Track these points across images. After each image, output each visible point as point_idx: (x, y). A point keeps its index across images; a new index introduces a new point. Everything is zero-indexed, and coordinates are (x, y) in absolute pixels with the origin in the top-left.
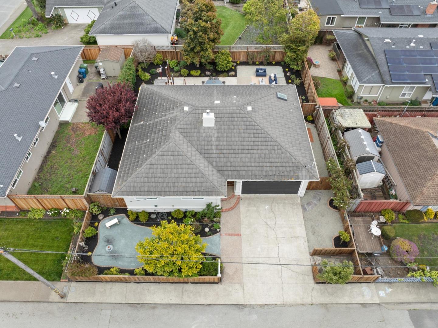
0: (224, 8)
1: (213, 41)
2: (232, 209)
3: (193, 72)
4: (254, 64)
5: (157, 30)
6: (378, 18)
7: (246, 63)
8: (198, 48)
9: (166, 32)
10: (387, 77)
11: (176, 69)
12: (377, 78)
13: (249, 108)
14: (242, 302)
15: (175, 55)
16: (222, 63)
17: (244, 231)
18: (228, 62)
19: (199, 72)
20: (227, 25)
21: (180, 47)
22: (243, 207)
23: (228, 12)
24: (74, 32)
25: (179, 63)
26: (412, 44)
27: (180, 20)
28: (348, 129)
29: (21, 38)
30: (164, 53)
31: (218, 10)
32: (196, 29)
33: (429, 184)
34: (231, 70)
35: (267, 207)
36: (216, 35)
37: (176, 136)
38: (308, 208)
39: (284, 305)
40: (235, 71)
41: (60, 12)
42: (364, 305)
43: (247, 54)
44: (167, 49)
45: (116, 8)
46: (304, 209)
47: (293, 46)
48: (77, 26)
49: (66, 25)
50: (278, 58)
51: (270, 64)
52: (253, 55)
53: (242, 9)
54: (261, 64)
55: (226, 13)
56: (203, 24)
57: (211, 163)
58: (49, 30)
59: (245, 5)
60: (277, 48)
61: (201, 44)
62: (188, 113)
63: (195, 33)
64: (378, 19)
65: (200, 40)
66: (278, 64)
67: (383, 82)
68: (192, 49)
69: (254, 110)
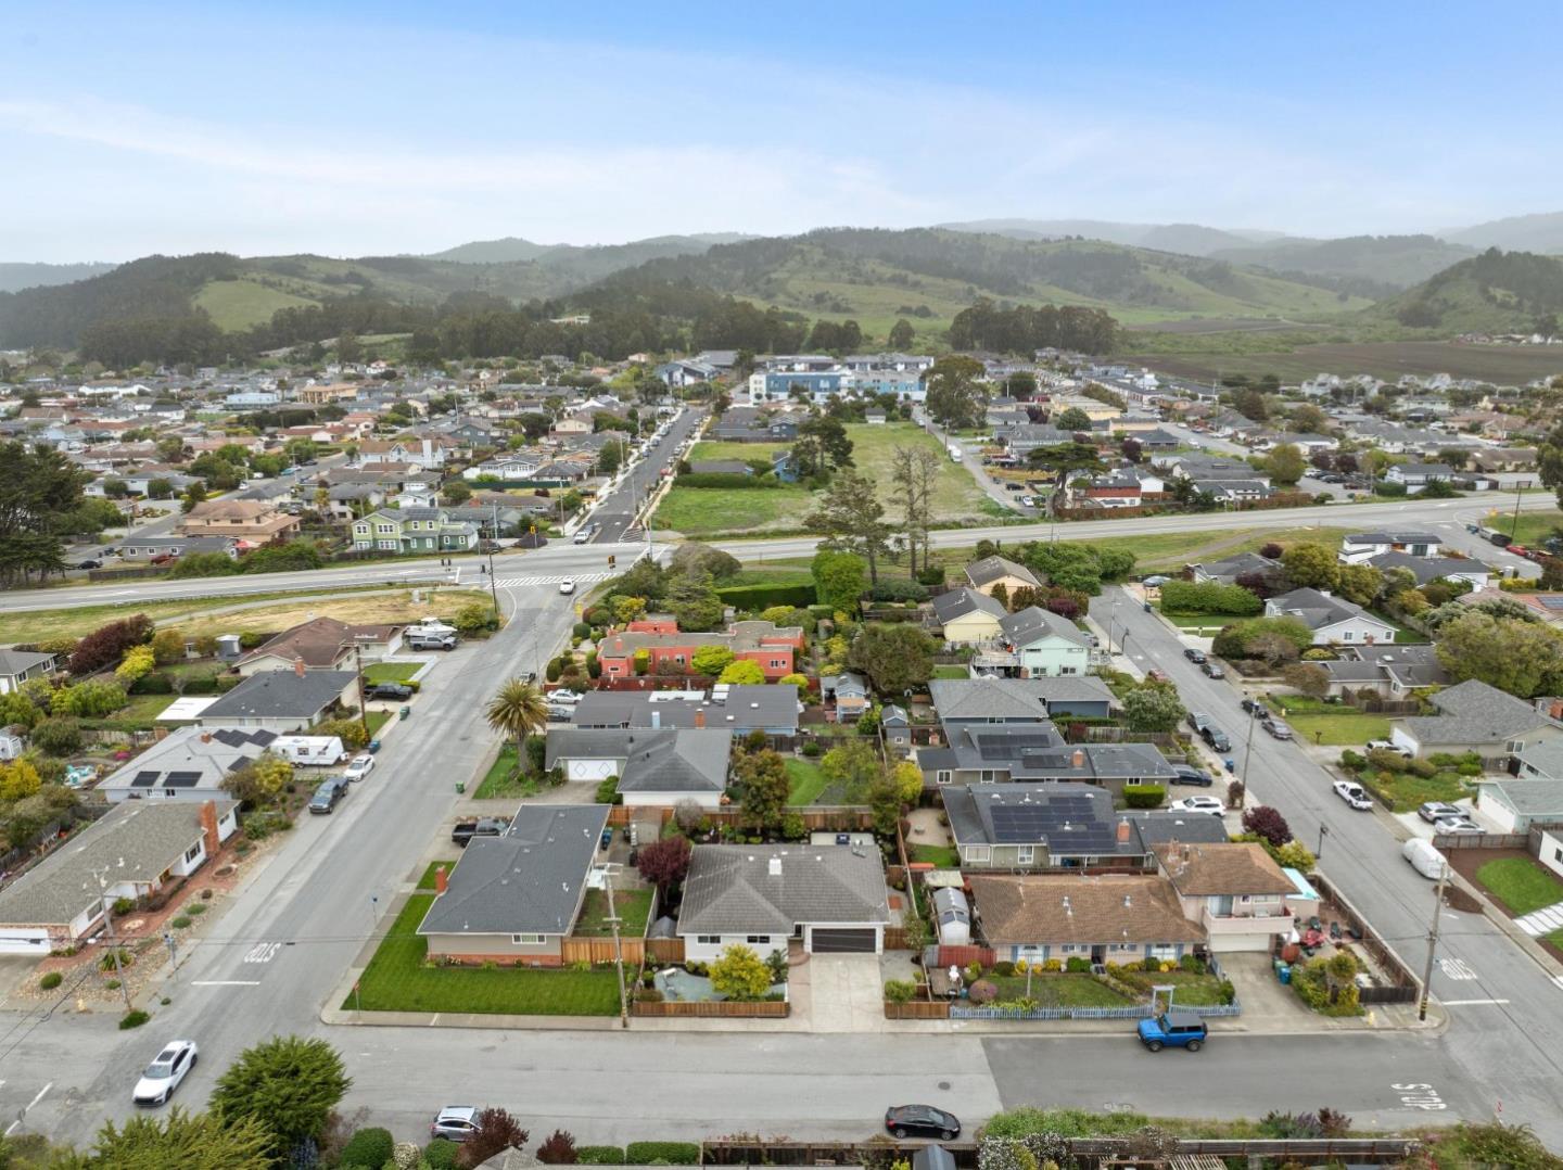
0: (795, 761)
1: (780, 798)
2: (800, 964)
3: (751, 839)
4: (835, 830)
5: (705, 787)
6: (1008, 772)
7: (824, 830)
8: (761, 807)
9: (718, 789)
10: (993, 836)
11: (729, 835)
12: (982, 838)
13: (819, 858)
14: (809, 1030)
15: (727, 818)
16: (790, 827)
17: (814, 981)
18: (799, 826)
19: (760, 839)
20: (798, 783)
21: (737, 807)
22: (813, 964)
23: (802, 767)
24: (579, 791)
25: (733, 829)
26: (1027, 800)
27: (732, 776)
28: (938, 888)
29: (504, 797)
30: (713, 817)
31: (786, 764)
32: (759, 784)
33: (1007, 925)
34: (802, 837)
35: (840, 963)
36: (783, 793)
37: (741, 882)
38: (888, 964)
39: (853, 1033)
40: (809, 838)
41: (562, 765)
42: (935, 1034)
43: (825, 817)
44: (717, 811)
45: (648, 761)
46: (882, 964)
47: (879, 804)
48: (581, 784)
49: (566, 782)
50: (867, 822)
51: (856, 830)
52: (832, 819)
53: (821, 763)
54: (845, 830)
55: (796, 768)
56: (767, 778)
57: (777, 907)
58: (542, 788)
59: (825, 758)
60: (863, 809)
61: (765, 802)
62: (753, 862)
63: (758, 789)
64: (1008, 774)
65: (764, 797)
66: (867, 830)
67: (988, 841)
68: (753, 809)
69: (823, 860)
